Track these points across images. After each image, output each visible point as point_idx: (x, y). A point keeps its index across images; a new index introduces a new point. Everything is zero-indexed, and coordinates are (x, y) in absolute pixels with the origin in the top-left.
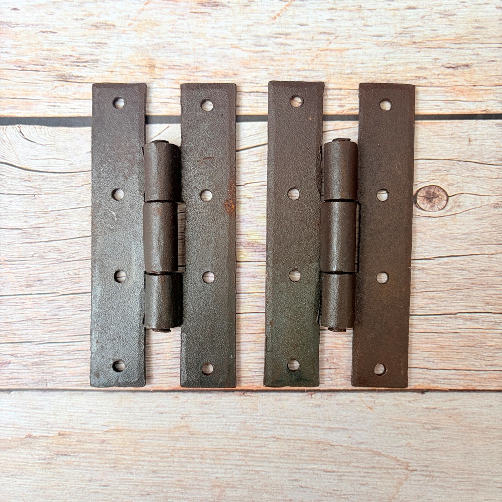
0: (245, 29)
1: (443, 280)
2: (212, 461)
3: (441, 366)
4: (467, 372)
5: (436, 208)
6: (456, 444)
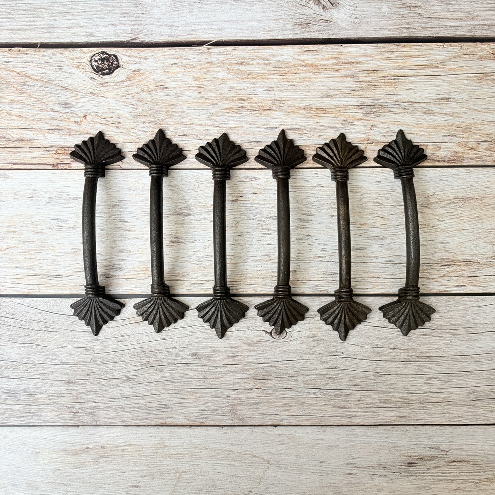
0: (192, 253)
1: (284, 372)
2: (175, 460)
3: (285, 413)
4: (297, 417)
5: (281, 338)
6: (291, 451)
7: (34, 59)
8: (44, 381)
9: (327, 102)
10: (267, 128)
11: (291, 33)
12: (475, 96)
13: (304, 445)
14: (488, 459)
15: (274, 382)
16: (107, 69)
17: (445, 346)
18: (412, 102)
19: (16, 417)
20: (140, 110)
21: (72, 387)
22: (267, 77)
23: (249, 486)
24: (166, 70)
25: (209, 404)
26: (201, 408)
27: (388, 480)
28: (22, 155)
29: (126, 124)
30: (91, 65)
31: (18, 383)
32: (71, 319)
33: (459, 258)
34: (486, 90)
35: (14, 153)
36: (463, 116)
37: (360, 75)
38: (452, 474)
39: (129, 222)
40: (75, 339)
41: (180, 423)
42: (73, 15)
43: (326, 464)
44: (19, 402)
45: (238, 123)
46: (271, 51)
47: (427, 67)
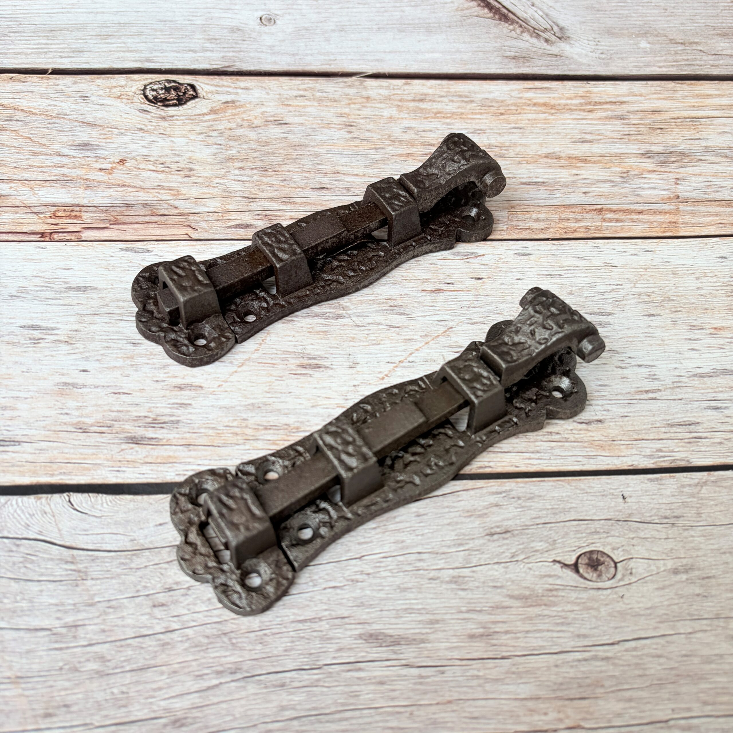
1: (637, 672)
5: (604, 577)
7: (37, 88)
9: (583, 150)
11: (500, 67)
15: (614, 706)
16: (174, 100)
22: (469, 116)
24: (286, 103)
29: (205, 171)
30: (144, 94)
37: (632, 117)
46: (471, 87)
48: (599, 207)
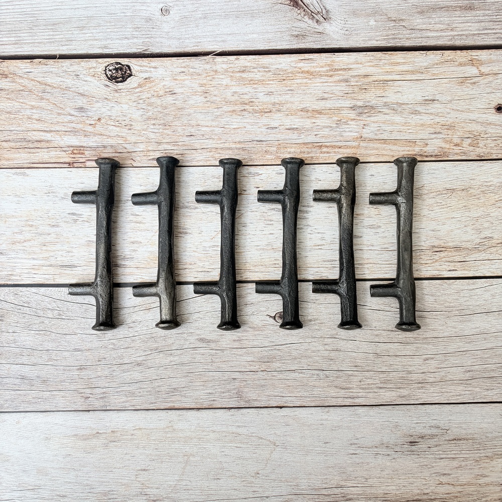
0: (199, 243)
1: (288, 355)
2: (183, 443)
3: (289, 395)
6: (296, 432)
7: (53, 69)
8: (57, 368)
9: (322, 105)
10: (268, 128)
11: (288, 43)
12: (457, 98)
13: (309, 426)
14: (487, 437)
15: (278, 365)
16: (120, 77)
17: (441, 328)
18: (400, 104)
19: (29, 402)
20: (150, 113)
21: (84, 373)
22: (267, 82)
23: (256, 468)
24: (175, 78)
25: (216, 387)
26: (208, 391)
27: (391, 460)
28: (41, 155)
29: (138, 126)
30: (106, 74)
31: (32, 369)
32: (84, 307)
33: (450, 244)
34: (467, 92)
35: (34, 153)
36: (447, 116)
37: (352, 80)
38: (452, 452)
39: (140, 216)
40: (87, 326)
41: (188, 406)
42: (89, 29)
43: (331, 444)
44: (33, 388)
45: (240, 124)
46: (271, 60)
47: (412, 72)
48: (321, 144)
